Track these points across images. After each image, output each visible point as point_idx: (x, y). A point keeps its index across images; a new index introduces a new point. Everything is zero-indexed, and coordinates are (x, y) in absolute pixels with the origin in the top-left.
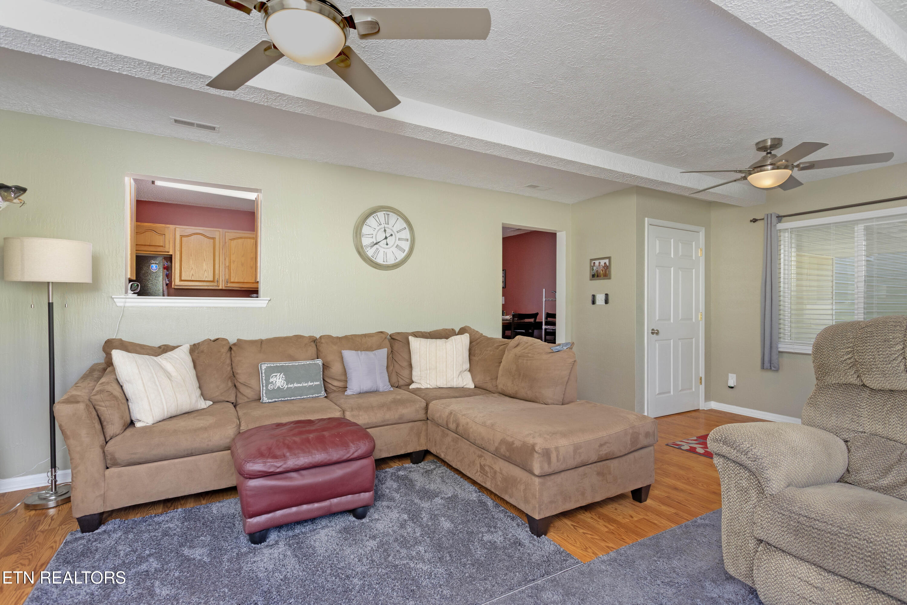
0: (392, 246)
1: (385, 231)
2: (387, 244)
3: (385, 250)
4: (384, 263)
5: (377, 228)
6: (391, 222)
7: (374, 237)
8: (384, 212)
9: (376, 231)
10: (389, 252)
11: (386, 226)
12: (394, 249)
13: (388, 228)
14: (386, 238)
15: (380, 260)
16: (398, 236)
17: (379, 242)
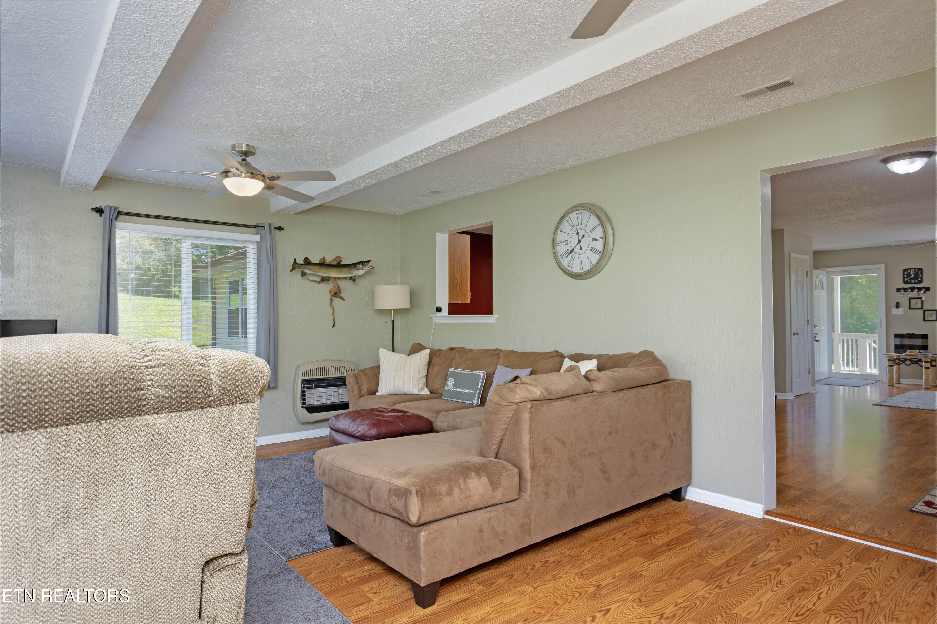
0: (587, 250)
1: (578, 233)
2: (581, 249)
3: (580, 256)
4: (580, 271)
5: (571, 232)
6: (584, 221)
7: (568, 243)
8: (577, 212)
9: (570, 235)
10: (583, 257)
11: (578, 227)
12: (589, 253)
13: (581, 229)
14: (579, 242)
15: (576, 270)
16: (593, 236)
17: (573, 250)
